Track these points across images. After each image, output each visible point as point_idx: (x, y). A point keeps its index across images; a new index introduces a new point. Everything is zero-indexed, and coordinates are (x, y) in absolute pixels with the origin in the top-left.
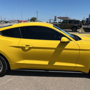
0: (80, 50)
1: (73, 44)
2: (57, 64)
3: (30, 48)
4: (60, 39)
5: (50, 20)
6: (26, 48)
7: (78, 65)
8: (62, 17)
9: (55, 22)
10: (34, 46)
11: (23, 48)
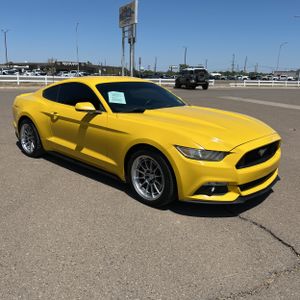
6: (55, 118)
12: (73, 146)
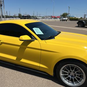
12: (14, 58)
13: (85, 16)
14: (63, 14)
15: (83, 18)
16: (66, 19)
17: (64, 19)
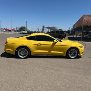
0: (61, 45)
1: (59, 43)
2: (52, 52)
3: (41, 45)
4: (53, 41)
5: (38, 29)
6: (39, 45)
7: (61, 52)
8: (50, 27)
9: (43, 31)
10: (42, 44)
11: (37, 45)
13: (38, 30)
14: (21, 27)
15: (36, 31)
16: (26, 32)
17: (24, 32)
